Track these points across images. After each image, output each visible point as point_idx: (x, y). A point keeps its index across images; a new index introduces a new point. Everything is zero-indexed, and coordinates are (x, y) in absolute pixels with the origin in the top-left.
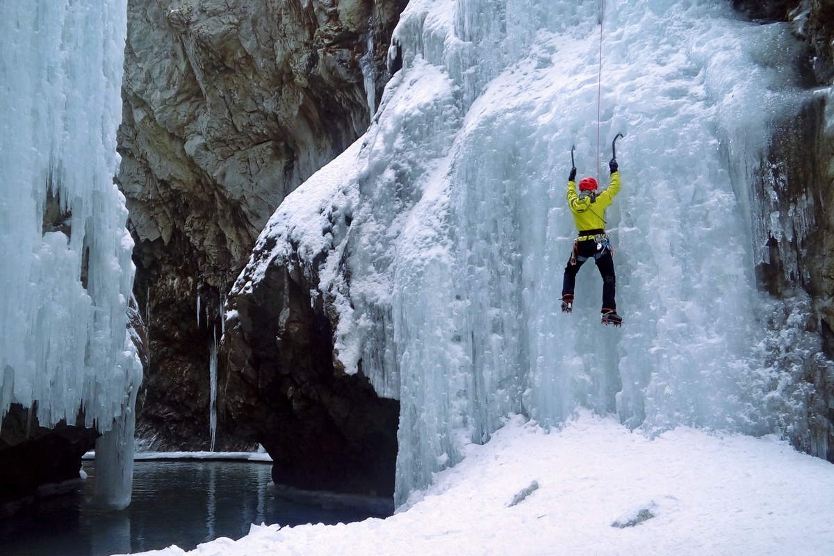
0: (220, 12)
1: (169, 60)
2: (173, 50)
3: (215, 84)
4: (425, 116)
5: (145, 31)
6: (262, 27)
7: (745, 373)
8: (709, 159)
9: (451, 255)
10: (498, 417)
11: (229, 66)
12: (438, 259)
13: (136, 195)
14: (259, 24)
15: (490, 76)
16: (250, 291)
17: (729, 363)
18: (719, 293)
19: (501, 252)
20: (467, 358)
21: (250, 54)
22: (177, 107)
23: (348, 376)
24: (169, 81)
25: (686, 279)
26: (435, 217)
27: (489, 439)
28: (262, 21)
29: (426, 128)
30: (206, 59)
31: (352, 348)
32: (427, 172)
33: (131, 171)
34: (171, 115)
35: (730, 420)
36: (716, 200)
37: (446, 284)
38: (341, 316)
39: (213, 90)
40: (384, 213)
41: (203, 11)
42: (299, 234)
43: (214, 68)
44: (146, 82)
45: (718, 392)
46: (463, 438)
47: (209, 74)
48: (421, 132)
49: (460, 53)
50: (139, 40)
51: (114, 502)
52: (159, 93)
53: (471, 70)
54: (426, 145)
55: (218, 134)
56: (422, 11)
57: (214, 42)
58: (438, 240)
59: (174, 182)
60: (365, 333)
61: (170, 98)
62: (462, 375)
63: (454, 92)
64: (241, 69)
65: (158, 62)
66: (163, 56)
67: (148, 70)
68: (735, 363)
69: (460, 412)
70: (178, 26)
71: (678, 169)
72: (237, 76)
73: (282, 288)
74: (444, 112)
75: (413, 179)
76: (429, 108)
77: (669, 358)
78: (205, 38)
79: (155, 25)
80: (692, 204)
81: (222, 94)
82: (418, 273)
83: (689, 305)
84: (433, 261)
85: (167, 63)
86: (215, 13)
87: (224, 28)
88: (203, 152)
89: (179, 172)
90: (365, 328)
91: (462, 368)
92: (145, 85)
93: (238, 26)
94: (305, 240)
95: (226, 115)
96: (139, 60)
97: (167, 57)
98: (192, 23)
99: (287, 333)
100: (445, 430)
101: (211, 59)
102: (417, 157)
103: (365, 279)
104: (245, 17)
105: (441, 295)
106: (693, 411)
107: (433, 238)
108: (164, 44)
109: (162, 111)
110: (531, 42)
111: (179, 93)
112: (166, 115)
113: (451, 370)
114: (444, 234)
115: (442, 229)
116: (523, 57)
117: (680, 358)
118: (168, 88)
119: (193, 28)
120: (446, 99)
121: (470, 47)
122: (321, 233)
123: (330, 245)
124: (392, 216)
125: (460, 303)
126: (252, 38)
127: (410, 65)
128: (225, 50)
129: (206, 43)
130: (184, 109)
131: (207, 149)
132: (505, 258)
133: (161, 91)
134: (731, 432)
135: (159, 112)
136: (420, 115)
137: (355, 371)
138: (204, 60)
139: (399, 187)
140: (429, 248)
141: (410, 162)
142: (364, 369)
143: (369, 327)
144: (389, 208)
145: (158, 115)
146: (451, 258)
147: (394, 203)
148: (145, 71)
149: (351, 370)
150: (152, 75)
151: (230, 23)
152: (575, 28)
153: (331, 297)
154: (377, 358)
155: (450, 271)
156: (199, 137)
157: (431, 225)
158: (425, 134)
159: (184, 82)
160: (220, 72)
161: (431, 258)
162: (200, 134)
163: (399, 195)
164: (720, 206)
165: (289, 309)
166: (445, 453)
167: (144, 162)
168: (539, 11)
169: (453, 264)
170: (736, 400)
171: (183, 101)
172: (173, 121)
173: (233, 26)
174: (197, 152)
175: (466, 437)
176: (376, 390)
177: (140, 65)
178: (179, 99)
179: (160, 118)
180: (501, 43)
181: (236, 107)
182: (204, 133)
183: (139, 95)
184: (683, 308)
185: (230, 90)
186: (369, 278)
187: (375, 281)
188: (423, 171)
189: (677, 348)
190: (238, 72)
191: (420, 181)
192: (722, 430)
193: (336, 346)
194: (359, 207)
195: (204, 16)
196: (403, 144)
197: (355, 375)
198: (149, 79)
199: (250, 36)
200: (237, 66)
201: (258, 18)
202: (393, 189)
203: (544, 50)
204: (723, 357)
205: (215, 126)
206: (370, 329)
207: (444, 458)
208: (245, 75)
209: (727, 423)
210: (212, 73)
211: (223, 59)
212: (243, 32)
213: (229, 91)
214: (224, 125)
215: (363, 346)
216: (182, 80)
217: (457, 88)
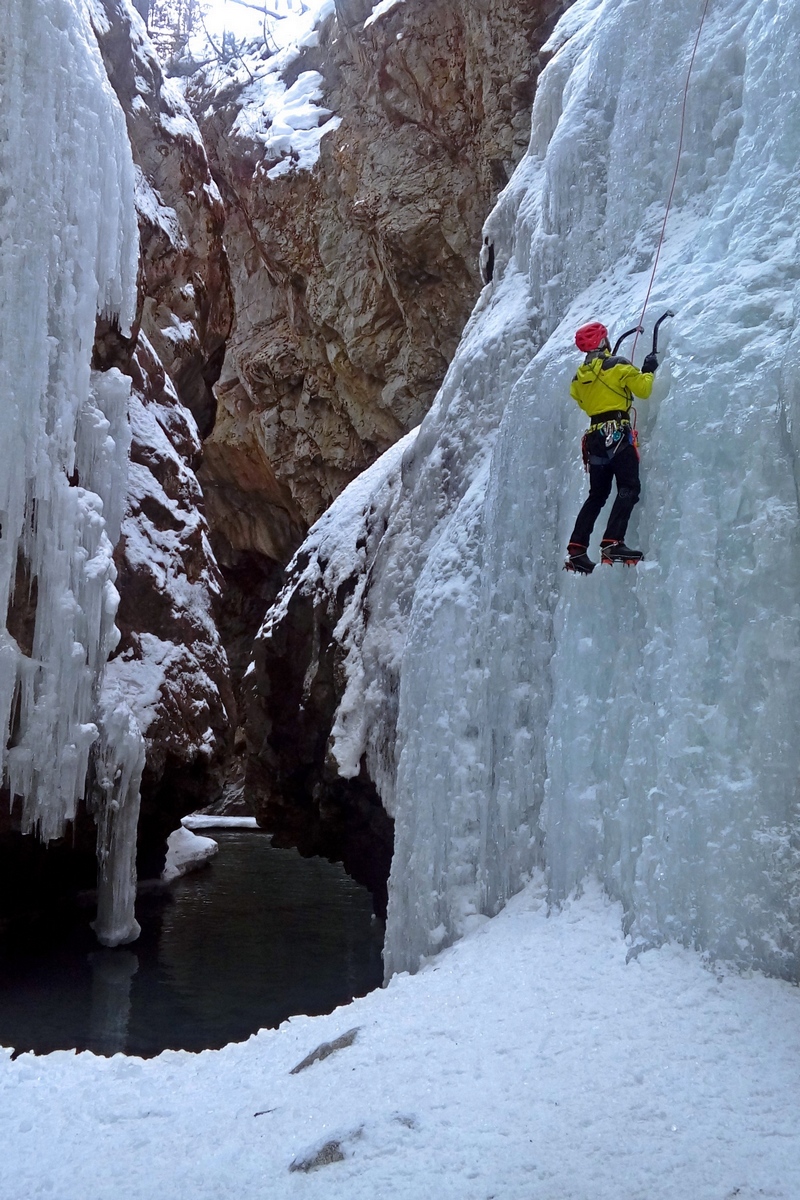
0: (418, 196)
1: (366, 271)
2: (369, 256)
3: (416, 301)
4: (490, 359)
5: (337, 233)
6: (473, 212)
7: (779, 854)
8: (764, 439)
9: (475, 592)
10: (519, 873)
11: (431, 273)
12: (453, 598)
13: (336, 463)
14: (468, 207)
15: (577, 290)
16: (269, 635)
17: (755, 832)
18: (762, 694)
19: (536, 590)
20: (481, 766)
21: (457, 252)
22: (376, 338)
23: (343, 780)
24: (365, 300)
25: (714, 665)
26: (464, 528)
27: (502, 906)
28: (472, 202)
29: (489, 379)
30: (399, 266)
31: (354, 736)
32: (482, 450)
33: (331, 430)
34: (367, 350)
35: (743, 943)
36: (764, 518)
37: (461, 641)
38: (349, 681)
39: (414, 310)
40: (423, 518)
41: (394, 198)
42: (330, 549)
43: (412, 278)
44: (338, 305)
45: (729, 887)
46: (466, 902)
47: (406, 287)
48: (482, 386)
49: (541, 255)
50: (330, 248)
51: (104, 935)
52: (353, 319)
53: (552, 282)
54: (487, 406)
55: (422, 372)
56: (520, 188)
57: (407, 241)
58: (459, 567)
59: (380, 442)
60: (371, 713)
61: (366, 325)
62: (471, 794)
63: (532, 319)
64: (448, 276)
65: (350, 276)
66: (357, 266)
67: (340, 289)
68: (764, 831)
69: (467, 857)
70: (364, 224)
71: (723, 458)
72: (444, 286)
73: (310, 631)
74: (514, 352)
75: (464, 463)
76: (494, 346)
77: (664, 811)
78: (394, 237)
79: (349, 223)
80: (736, 522)
81: (425, 314)
82: (425, 621)
83: (713, 711)
84: (445, 601)
85: (362, 275)
86: (411, 199)
87: (421, 219)
88: (404, 400)
89: (385, 428)
90: (371, 705)
91: (474, 784)
92: (337, 309)
93: (440, 212)
94: (335, 559)
95: (432, 344)
96: (330, 275)
97: (362, 267)
98: (380, 217)
99: (311, 700)
100: (442, 886)
101: (405, 266)
102: (473, 426)
103: (384, 625)
104: (451, 199)
105: (452, 659)
106: (693, 916)
107: (454, 563)
108: (358, 250)
109: (356, 345)
110: (635, 227)
111: (376, 318)
112: (361, 349)
113: (456, 785)
114: (469, 558)
115: (468, 549)
116: (622, 254)
117: (680, 814)
118: (363, 311)
119: (380, 225)
120: (518, 330)
121: (555, 244)
122: (354, 546)
123: (363, 566)
124: (432, 523)
125: (477, 672)
126: (460, 229)
127: (501, 276)
128: (423, 251)
129: (396, 244)
130: (383, 339)
131: (410, 395)
132: (541, 600)
133: (355, 317)
134: (742, 968)
135: (352, 346)
136: (482, 359)
137: (356, 772)
138: (396, 269)
139: (446, 475)
140: (447, 579)
141: (464, 436)
142: (370, 769)
143: (377, 702)
144: (429, 510)
145: (352, 350)
146: (474, 596)
147: (437, 502)
148: (336, 289)
149: (348, 769)
150: (345, 294)
151: (430, 211)
152: (701, 196)
153: (343, 651)
154: (387, 752)
155: (468, 618)
156: (401, 378)
157: (455, 542)
158: (487, 389)
159: (382, 301)
160: (421, 283)
161: (444, 596)
162: (402, 374)
163: (445, 489)
164: (768, 529)
165: (318, 663)
166: (442, 924)
167: (345, 416)
168: (654, 174)
169: (474, 607)
170: (757, 906)
171: (383, 328)
172: (371, 357)
173: (434, 215)
174: (396, 399)
175: (470, 902)
176: (384, 805)
177: (331, 282)
178: (377, 326)
179: (353, 355)
180: (598, 232)
181: (445, 331)
182: (406, 372)
183: (329, 325)
184: (702, 717)
185: (435, 308)
186: (390, 623)
187: (396, 628)
188: (477, 448)
189: (680, 794)
190: (445, 280)
191: (471, 466)
192: (727, 962)
193: (335, 730)
194: (398, 508)
195: (396, 206)
196: (458, 407)
197: (354, 779)
198: (341, 302)
199: (457, 226)
200: (443, 272)
201: (465, 200)
202: (437, 478)
203: (647, 240)
204: (748, 820)
205: (419, 360)
206: (378, 705)
207: (439, 933)
208: (455, 283)
209: (737, 948)
210: (411, 285)
211: (422, 263)
212: (447, 221)
213: (433, 310)
214: (431, 359)
215: (368, 731)
216: (380, 298)
217: (535, 311)
